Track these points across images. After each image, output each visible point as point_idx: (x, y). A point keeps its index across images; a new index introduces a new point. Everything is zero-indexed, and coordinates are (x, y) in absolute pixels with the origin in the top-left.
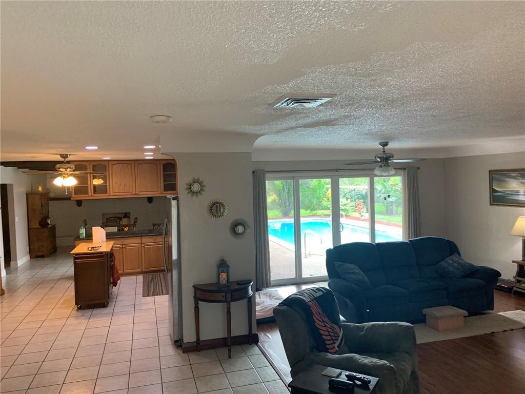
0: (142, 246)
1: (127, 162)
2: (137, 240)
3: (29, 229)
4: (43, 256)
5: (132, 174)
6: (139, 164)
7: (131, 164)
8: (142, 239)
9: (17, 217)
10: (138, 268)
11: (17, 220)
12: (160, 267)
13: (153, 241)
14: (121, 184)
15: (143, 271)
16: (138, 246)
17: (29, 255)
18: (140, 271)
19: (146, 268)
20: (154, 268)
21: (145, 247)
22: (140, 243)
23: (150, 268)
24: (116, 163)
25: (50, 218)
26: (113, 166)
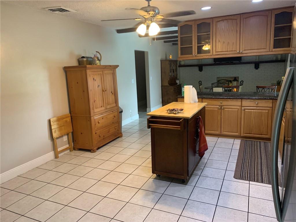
0: (241, 110)
1: (232, 17)
2: (238, 103)
3: (162, 86)
5: (237, 31)
6: (246, 18)
7: (236, 19)
8: (243, 102)
9: (151, 77)
10: (236, 132)
11: (151, 79)
12: (262, 135)
13: (255, 105)
14: (224, 42)
15: (241, 136)
16: (238, 109)
17: (162, 104)
18: (238, 135)
19: (245, 134)
20: (253, 134)
21: (246, 110)
22: (240, 105)
23: (250, 134)
24: (221, 20)
25: (178, 79)
26: (217, 23)
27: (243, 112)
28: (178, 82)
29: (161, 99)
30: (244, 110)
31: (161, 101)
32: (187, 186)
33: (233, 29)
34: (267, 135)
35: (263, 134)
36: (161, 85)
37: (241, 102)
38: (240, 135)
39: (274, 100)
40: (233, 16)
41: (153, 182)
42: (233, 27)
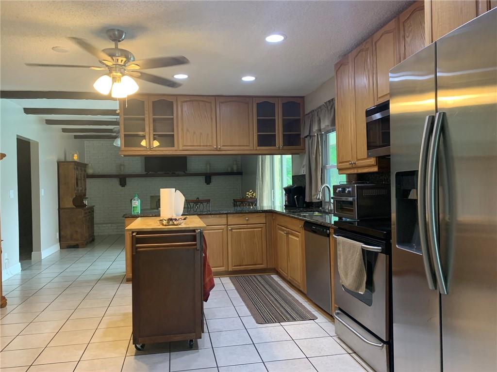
0: (227, 230)
1: (205, 99)
2: (222, 220)
4: (76, 247)
5: (212, 119)
6: (222, 103)
7: (210, 103)
8: (229, 218)
9: (43, 190)
10: (222, 265)
11: (43, 194)
12: (256, 265)
13: (246, 222)
14: (194, 133)
15: (229, 270)
16: (223, 229)
17: (59, 243)
18: (224, 270)
19: (235, 266)
20: (245, 265)
21: (233, 231)
22: (226, 224)
23: (240, 266)
24: (188, 99)
25: (87, 198)
26: (183, 104)
27: (229, 232)
28: (86, 202)
29: (58, 234)
30: (232, 229)
31: (58, 237)
32: (200, 350)
33: (206, 116)
34: (261, 264)
35: (257, 263)
36: (57, 208)
37: (226, 219)
38: (227, 269)
39: (267, 214)
40: (205, 97)
41: (136, 360)
42: (207, 113)
